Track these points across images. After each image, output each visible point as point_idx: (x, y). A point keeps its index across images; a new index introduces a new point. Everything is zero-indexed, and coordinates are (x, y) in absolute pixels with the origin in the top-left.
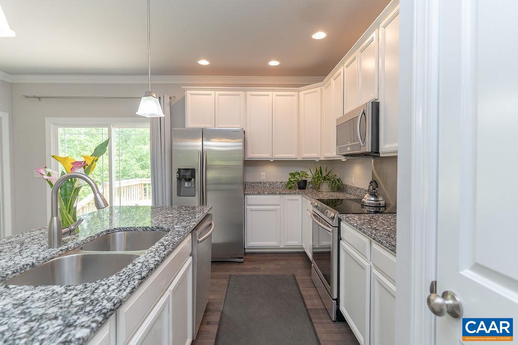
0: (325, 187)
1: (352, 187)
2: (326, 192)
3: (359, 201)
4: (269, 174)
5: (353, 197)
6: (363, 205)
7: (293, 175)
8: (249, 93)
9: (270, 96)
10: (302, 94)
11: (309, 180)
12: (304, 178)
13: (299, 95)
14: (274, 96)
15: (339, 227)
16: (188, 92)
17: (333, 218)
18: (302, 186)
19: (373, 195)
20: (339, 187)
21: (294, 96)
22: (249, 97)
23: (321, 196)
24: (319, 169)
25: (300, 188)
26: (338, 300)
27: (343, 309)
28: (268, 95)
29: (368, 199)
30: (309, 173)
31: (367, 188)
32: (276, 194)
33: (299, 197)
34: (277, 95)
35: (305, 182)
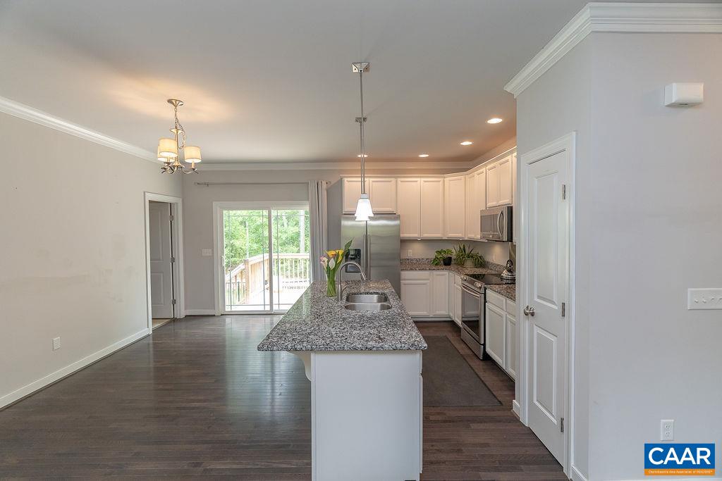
0: (469, 263)
1: (492, 264)
2: (470, 268)
3: (499, 275)
4: (415, 252)
5: (493, 272)
6: (502, 279)
7: (439, 252)
8: (399, 179)
9: (419, 182)
10: (447, 179)
11: (454, 257)
12: (449, 256)
13: (444, 181)
14: (422, 182)
15: (485, 294)
16: (346, 179)
17: (480, 288)
18: (447, 262)
19: (510, 271)
20: (481, 263)
21: (439, 181)
22: (399, 182)
23: (467, 272)
24: (462, 247)
25: (445, 264)
26: (484, 345)
27: (488, 350)
28: (417, 181)
29: (505, 274)
30: (453, 251)
31: (505, 265)
32: (426, 270)
33: (446, 273)
34: (425, 182)
35: (451, 258)
